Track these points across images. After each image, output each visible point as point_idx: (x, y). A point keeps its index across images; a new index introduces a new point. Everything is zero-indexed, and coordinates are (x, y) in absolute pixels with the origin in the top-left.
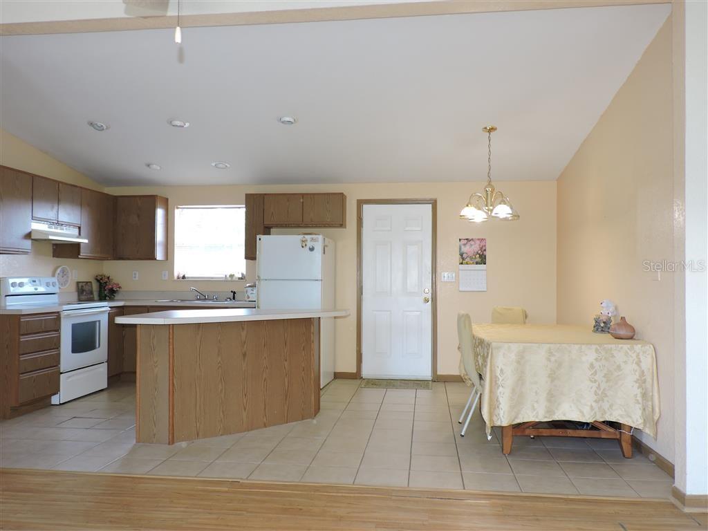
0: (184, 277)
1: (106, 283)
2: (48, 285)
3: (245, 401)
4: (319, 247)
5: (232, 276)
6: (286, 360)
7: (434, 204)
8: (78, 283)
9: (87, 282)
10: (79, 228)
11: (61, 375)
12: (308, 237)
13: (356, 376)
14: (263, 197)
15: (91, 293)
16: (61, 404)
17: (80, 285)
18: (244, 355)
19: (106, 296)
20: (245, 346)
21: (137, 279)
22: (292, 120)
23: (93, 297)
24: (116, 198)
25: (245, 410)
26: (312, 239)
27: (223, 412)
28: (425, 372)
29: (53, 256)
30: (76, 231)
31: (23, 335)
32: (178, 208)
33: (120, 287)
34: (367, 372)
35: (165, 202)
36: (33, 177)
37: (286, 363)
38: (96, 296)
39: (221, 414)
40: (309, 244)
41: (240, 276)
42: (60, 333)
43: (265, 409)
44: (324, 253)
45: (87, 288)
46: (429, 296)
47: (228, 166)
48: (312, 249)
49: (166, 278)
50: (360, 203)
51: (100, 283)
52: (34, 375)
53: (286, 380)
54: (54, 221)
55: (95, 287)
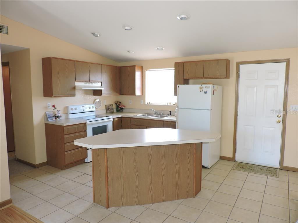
0: (149, 103)
1: (119, 105)
2: (90, 108)
3: (150, 187)
4: (210, 91)
5: (170, 103)
6: (177, 165)
7: (288, 62)
8: (106, 105)
9: (111, 105)
10: (101, 83)
11: (88, 150)
12: (204, 86)
13: (233, 159)
14: (183, 63)
15: (113, 109)
16: (88, 162)
17: (107, 106)
18: (150, 161)
19: (119, 110)
20: (151, 157)
21: (131, 103)
22: (186, 17)
23: (113, 111)
24: (120, 67)
25: (151, 191)
26: (206, 87)
27: (137, 193)
28: (276, 164)
29: (93, 95)
30: (100, 84)
31: (66, 135)
32: (147, 71)
33: (125, 107)
34: (239, 158)
35: (142, 69)
36: (75, 62)
37: (177, 166)
38: (115, 110)
39: (136, 193)
40: (205, 90)
41: (174, 104)
42: (86, 132)
43: (163, 192)
44: (213, 94)
45: (110, 107)
46: (281, 119)
47: (164, 49)
48: (206, 93)
49: (142, 103)
50: (238, 64)
51: (117, 105)
52: (73, 151)
53: (177, 176)
54: (88, 81)
55: (115, 106)
